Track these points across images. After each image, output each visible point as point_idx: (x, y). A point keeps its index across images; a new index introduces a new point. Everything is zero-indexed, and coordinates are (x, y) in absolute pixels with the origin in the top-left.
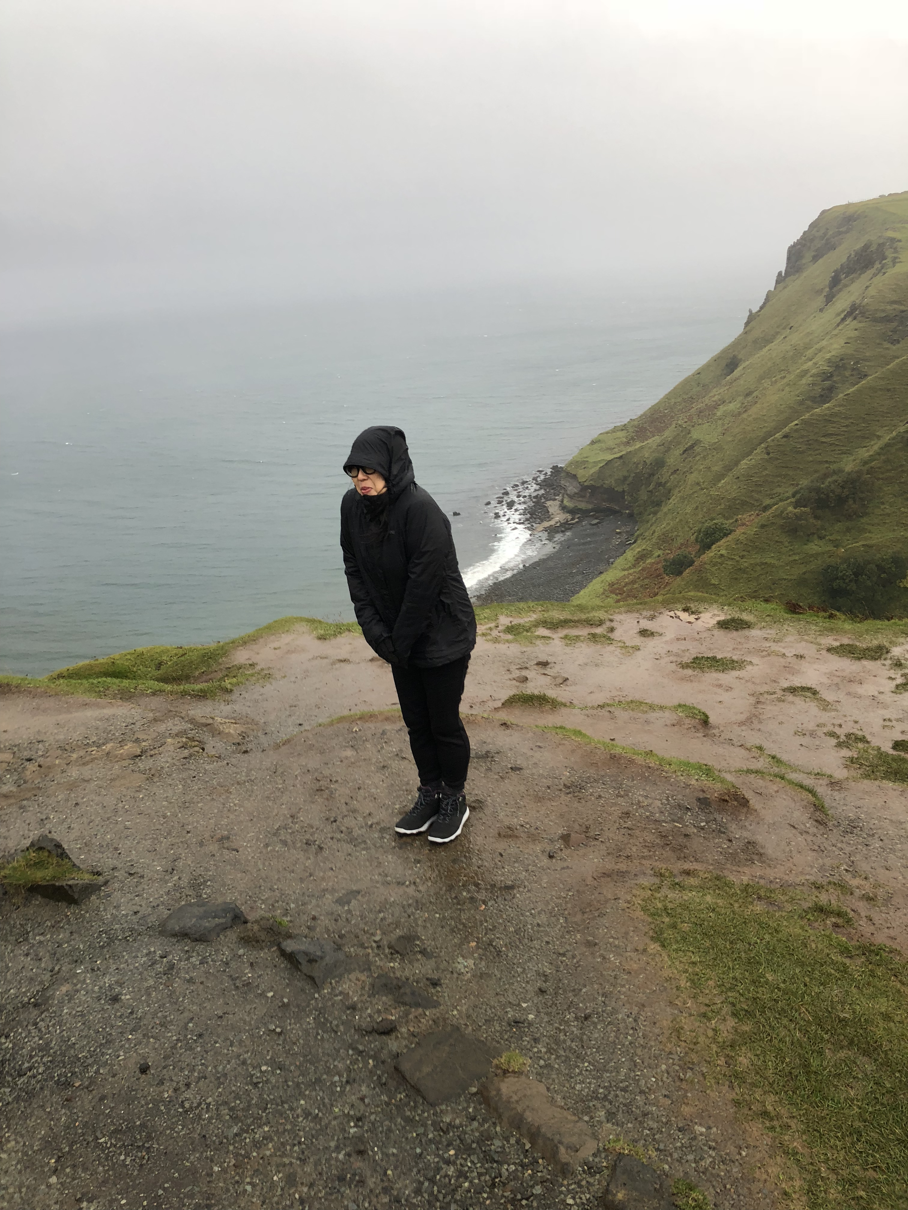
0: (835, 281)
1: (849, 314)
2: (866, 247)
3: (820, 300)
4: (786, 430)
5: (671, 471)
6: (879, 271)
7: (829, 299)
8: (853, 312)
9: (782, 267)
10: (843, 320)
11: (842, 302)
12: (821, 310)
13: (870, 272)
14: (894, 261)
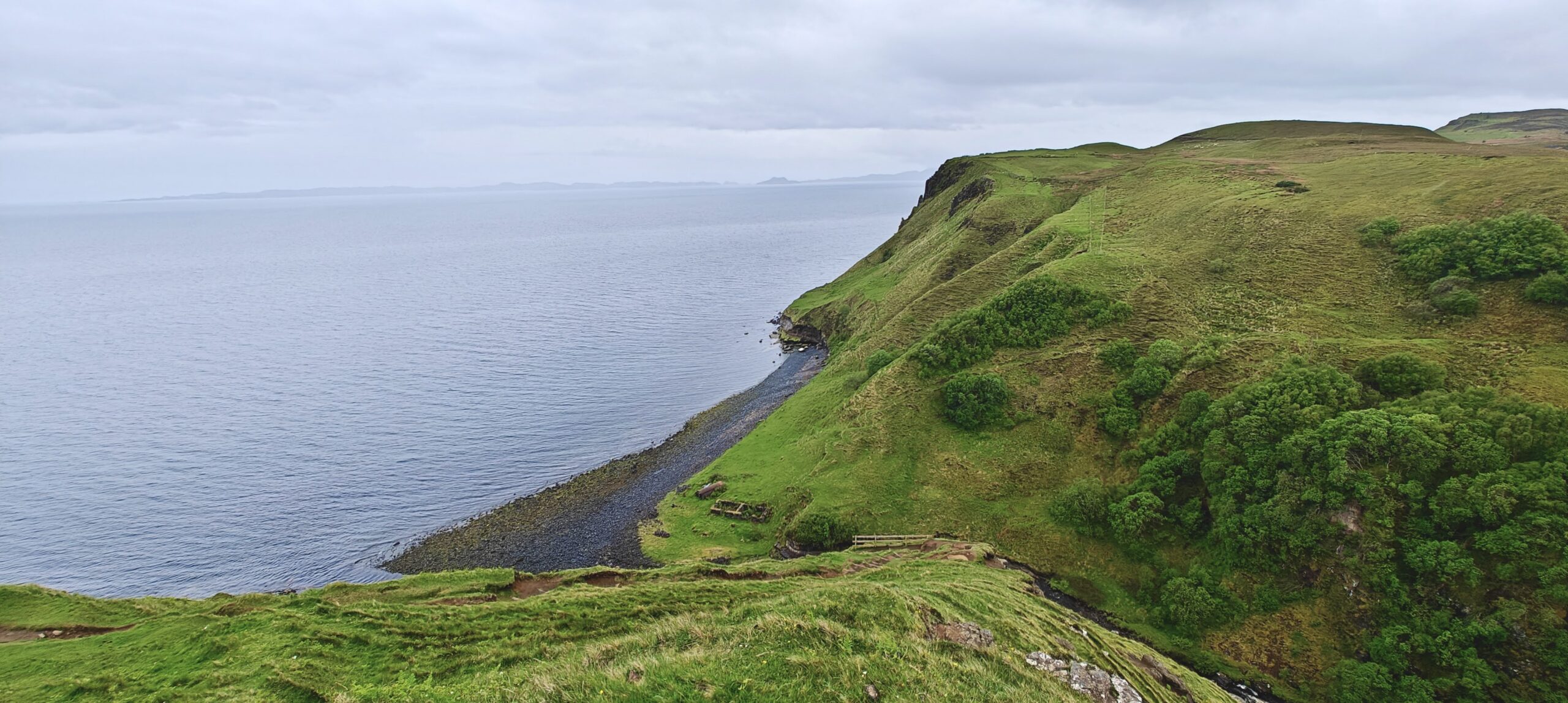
0: (956, 203)
1: (964, 224)
2: (973, 184)
3: (946, 214)
4: (925, 296)
5: (852, 318)
6: (981, 199)
7: (951, 214)
8: (967, 222)
9: (923, 193)
10: (960, 228)
11: (960, 217)
12: (946, 221)
13: (975, 200)
14: (990, 194)
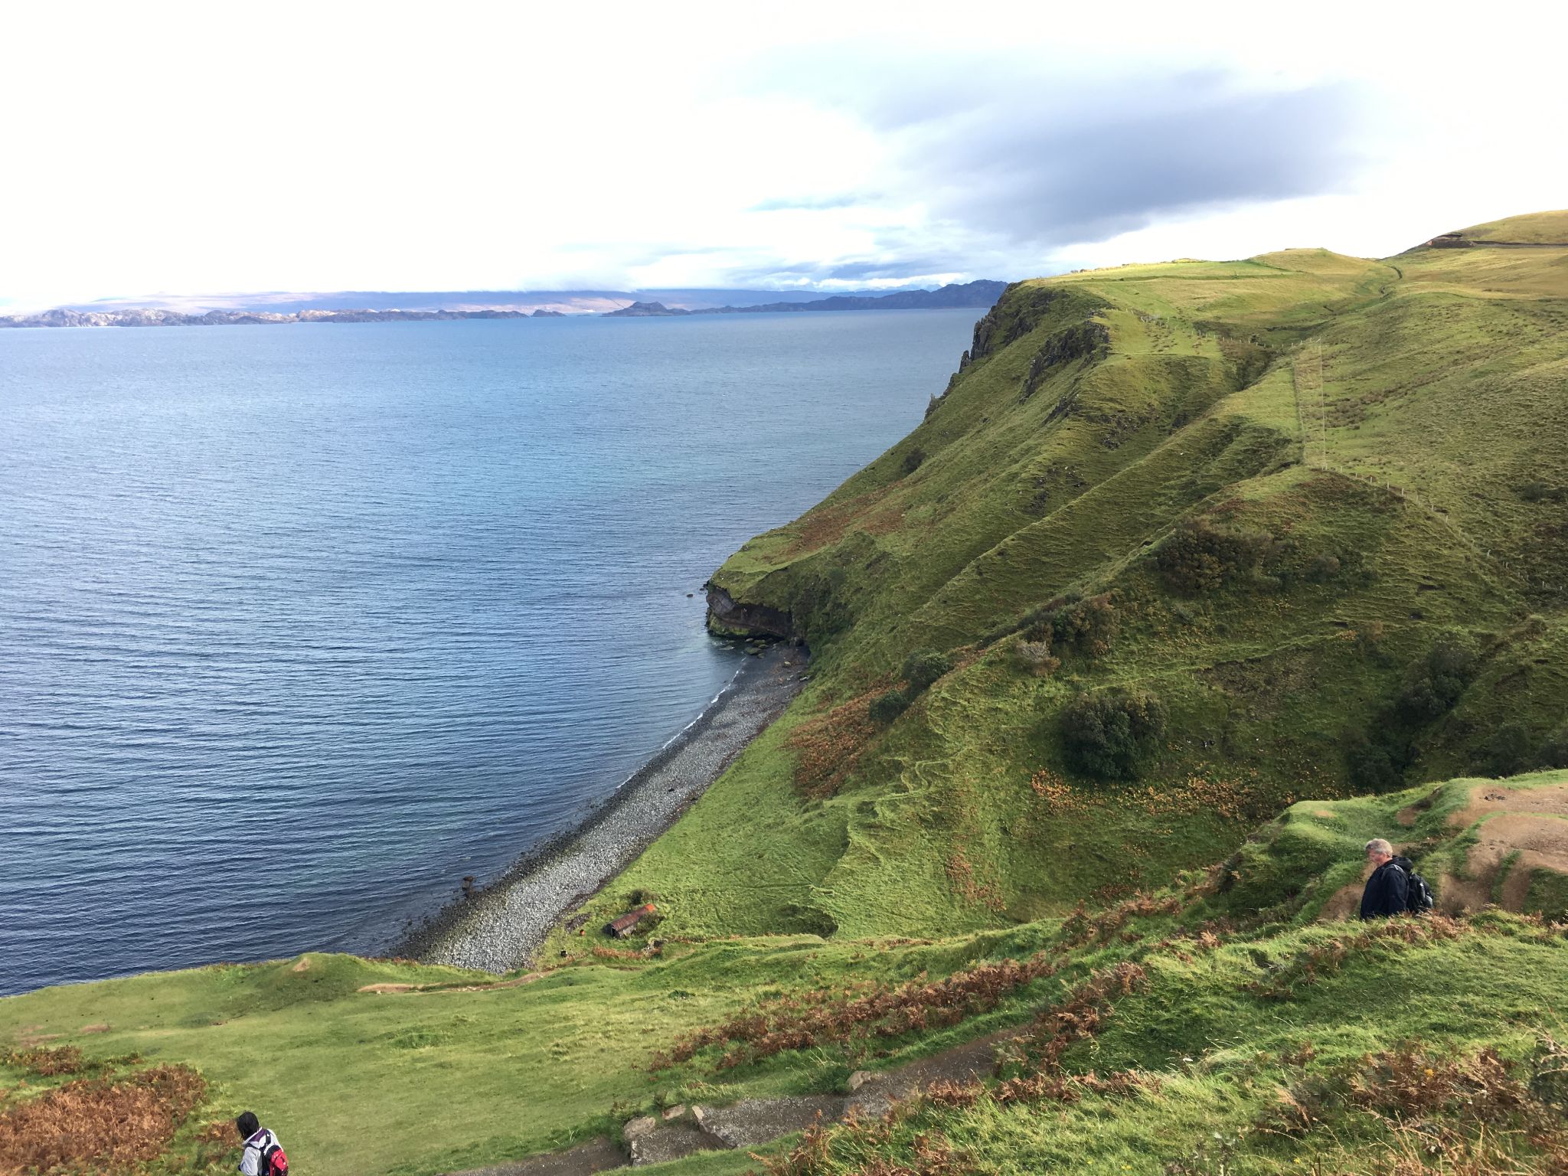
0: (1036, 368)
3: (1020, 390)
4: (1001, 545)
5: (852, 589)
6: (1088, 362)
7: (1031, 390)
8: (1063, 407)
9: (968, 347)
11: (1049, 396)
12: (1022, 402)
13: (1076, 363)
14: (1105, 353)
